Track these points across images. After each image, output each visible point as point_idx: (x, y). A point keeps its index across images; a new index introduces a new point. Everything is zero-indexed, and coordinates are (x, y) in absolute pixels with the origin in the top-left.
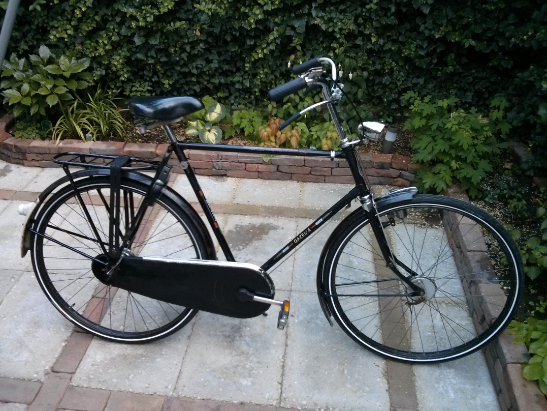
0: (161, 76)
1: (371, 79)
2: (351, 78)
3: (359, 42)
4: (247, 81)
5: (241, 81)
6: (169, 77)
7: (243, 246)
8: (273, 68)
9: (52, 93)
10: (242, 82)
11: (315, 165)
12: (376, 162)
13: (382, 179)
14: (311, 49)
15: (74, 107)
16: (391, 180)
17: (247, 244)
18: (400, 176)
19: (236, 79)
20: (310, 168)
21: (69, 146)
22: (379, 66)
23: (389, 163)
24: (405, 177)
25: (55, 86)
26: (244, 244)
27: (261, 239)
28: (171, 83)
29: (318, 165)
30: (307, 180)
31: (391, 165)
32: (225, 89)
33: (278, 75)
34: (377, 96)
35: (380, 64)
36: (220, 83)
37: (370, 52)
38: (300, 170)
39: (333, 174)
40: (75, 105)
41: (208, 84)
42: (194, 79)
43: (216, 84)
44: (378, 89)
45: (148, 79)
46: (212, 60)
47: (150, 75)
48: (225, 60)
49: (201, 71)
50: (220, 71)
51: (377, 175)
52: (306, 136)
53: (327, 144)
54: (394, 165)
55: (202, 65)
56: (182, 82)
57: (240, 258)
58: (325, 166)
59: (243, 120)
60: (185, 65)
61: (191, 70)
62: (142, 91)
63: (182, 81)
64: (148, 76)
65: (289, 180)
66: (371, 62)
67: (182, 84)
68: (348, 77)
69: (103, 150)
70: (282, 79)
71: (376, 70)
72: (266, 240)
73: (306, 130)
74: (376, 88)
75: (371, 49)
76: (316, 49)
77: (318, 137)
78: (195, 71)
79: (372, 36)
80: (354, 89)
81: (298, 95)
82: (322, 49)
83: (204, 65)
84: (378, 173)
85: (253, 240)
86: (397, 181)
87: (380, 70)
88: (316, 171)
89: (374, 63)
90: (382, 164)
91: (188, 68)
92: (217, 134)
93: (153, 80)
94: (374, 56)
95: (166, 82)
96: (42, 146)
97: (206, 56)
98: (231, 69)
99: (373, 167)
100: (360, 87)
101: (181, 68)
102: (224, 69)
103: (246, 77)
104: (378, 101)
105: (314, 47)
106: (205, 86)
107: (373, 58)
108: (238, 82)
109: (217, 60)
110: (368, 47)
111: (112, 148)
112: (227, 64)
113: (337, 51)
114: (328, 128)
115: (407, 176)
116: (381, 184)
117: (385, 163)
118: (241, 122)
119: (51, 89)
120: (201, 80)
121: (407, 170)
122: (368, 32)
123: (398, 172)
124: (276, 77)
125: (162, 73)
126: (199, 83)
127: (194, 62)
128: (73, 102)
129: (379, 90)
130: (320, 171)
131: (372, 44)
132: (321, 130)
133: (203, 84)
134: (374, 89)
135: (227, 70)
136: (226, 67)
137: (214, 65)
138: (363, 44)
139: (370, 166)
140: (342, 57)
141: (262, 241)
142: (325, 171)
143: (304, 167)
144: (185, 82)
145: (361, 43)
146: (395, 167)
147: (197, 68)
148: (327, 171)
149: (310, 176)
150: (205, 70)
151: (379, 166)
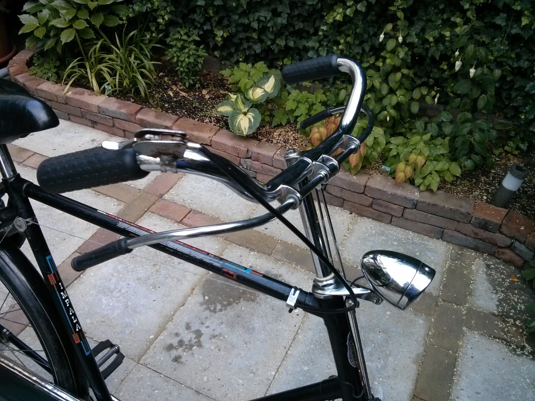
0: (214, 24)
1: (508, 79)
2: (472, 75)
3: (500, 21)
4: (324, 50)
5: (316, 48)
6: (224, 28)
7: (223, 306)
8: (362, 37)
9: (71, 27)
10: (317, 50)
11: (380, 197)
12: (475, 218)
13: (481, 245)
14: (425, 18)
15: (95, 49)
16: (495, 249)
17: (229, 304)
18: (510, 247)
19: (310, 44)
20: (371, 200)
21: (77, 97)
22: (526, 63)
23: (497, 224)
24: (517, 252)
25: (75, 18)
26: (225, 303)
27: (253, 301)
28: (225, 35)
29: (385, 198)
30: (365, 213)
31: (500, 227)
32: (295, 55)
33: (367, 49)
34: (513, 106)
35: (528, 60)
36: (286, 46)
37: (514, 40)
38: (357, 198)
39: (406, 215)
40: (98, 46)
41: (272, 44)
42: (255, 36)
43: (281, 46)
44: (517, 96)
45: (199, 26)
46: (281, 13)
47: (202, 21)
48: (299, 15)
49: (263, 26)
50: (291, 29)
51: (473, 236)
52: (379, 150)
53: (404, 172)
54: (504, 229)
55: (266, 18)
56: (241, 37)
57: (207, 327)
58: (395, 202)
59: (300, 105)
60: (245, 14)
61: (250, 23)
62: (186, 41)
63: (242, 35)
64: (199, 22)
65: (339, 206)
66: (513, 56)
67: (241, 39)
68: (469, 72)
69: (112, 111)
70: (372, 55)
71: (520, 68)
72: (260, 305)
73: (382, 140)
74: (514, 94)
75: (517, 35)
76: (430, 20)
77: (398, 154)
78: (255, 25)
79: (524, 15)
80: (475, 93)
81: (388, 84)
82: (440, 22)
83: (268, 18)
84: (476, 234)
85: (242, 299)
86: (503, 253)
87: (526, 70)
88: (379, 205)
89: (518, 57)
90: (486, 223)
91: (248, 19)
92: (252, 120)
93: (205, 28)
94: (521, 48)
95: (220, 33)
96: (50, 91)
97: (273, 7)
98: (306, 28)
99: (470, 223)
100: (484, 92)
101: (239, 18)
102: (297, 28)
103: (325, 43)
104: (513, 114)
105: (429, 17)
106: (269, 46)
107: (518, 50)
108: (313, 48)
109: (288, 14)
110: (514, 31)
111: (123, 111)
112: (303, 22)
113: (458, 30)
114: (416, 144)
115: (520, 251)
116: (476, 249)
117: (491, 222)
118: (297, 107)
119: (70, 21)
120: (264, 37)
121: (524, 243)
122: (519, 8)
123: (508, 241)
124: (363, 50)
125: (215, 21)
126: (261, 41)
127: (257, 12)
128: (95, 42)
129: (519, 98)
130: (387, 207)
131: (520, 28)
132: (406, 145)
133: (266, 43)
134: (510, 95)
135: (300, 30)
136: (299, 25)
137: (282, 20)
138: (507, 26)
139: (465, 221)
140: (464, 40)
141: (253, 304)
142: (393, 209)
143: (362, 195)
144: (244, 37)
145: (503, 24)
146: (506, 233)
147: (259, 21)
148: (396, 210)
149: (370, 209)
150: (269, 25)
151: (480, 223)
